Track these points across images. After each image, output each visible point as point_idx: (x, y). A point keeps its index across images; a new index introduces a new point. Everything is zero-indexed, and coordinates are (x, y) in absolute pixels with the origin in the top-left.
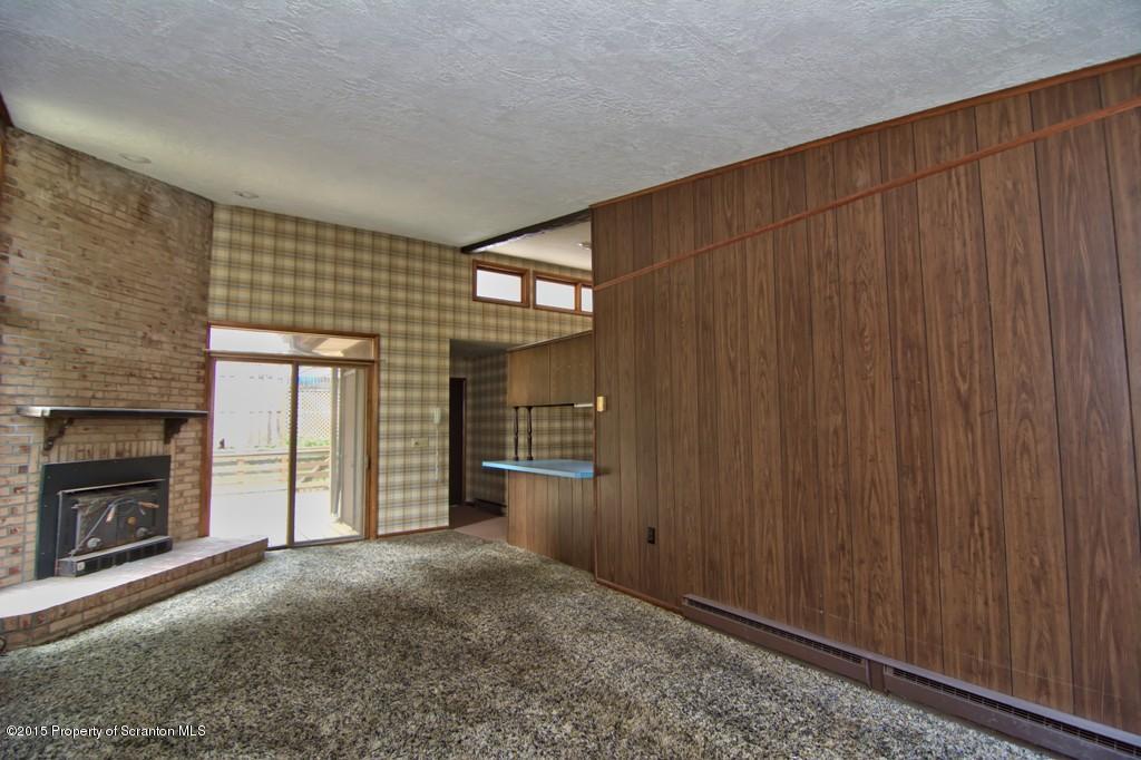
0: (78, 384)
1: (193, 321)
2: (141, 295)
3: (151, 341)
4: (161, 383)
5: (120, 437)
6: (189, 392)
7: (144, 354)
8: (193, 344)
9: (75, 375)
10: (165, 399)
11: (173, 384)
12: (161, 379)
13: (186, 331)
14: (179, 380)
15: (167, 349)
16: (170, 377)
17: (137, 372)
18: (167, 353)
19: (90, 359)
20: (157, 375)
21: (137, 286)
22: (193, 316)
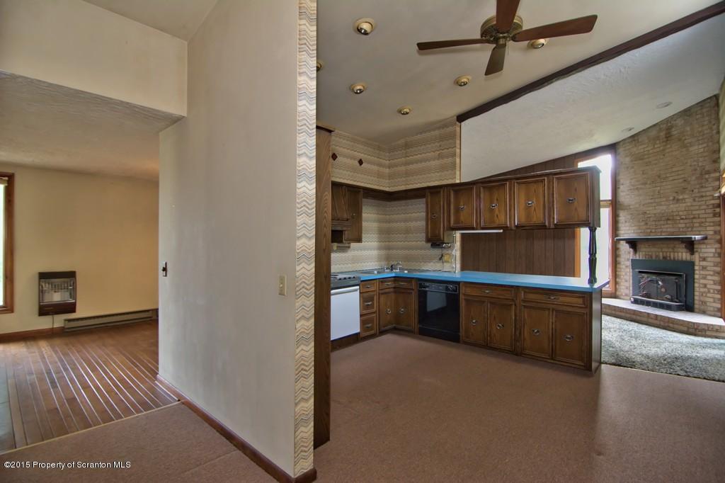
0: (644, 227)
1: (707, 180)
2: (671, 178)
3: (678, 200)
4: (686, 221)
5: (666, 250)
6: (707, 224)
7: (674, 207)
8: (708, 194)
9: (643, 223)
10: (690, 229)
11: (695, 221)
12: (686, 219)
13: (702, 187)
14: (699, 218)
15: (689, 202)
16: (692, 216)
17: (671, 218)
18: (689, 204)
19: (649, 216)
20: (684, 217)
21: (668, 175)
22: (707, 176)
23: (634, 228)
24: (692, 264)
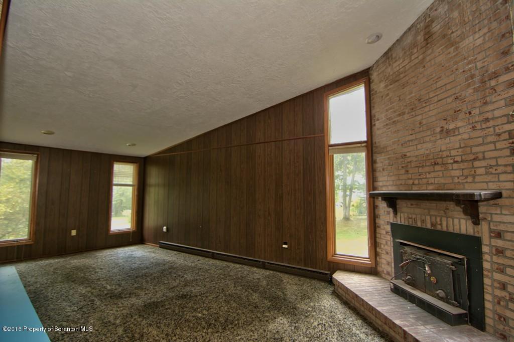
0: (405, 177)
1: (494, 89)
2: (436, 99)
3: (448, 132)
4: (462, 166)
5: (432, 212)
6: (500, 169)
7: (442, 144)
8: (497, 113)
9: (403, 171)
10: (470, 179)
11: (477, 164)
12: (462, 161)
13: (486, 103)
14: (484, 158)
15: (465, 132)
16: (472, 157)
17: (439, 161)
18: (466, 136)
19: (409, 160)
20: (458, 159)
21: (432, 95)
22: (493, 83)
23: (393, 178)
24: (476, 242)
